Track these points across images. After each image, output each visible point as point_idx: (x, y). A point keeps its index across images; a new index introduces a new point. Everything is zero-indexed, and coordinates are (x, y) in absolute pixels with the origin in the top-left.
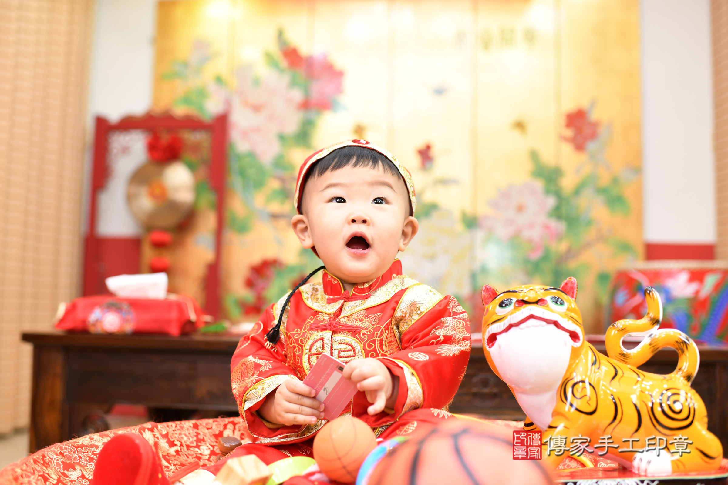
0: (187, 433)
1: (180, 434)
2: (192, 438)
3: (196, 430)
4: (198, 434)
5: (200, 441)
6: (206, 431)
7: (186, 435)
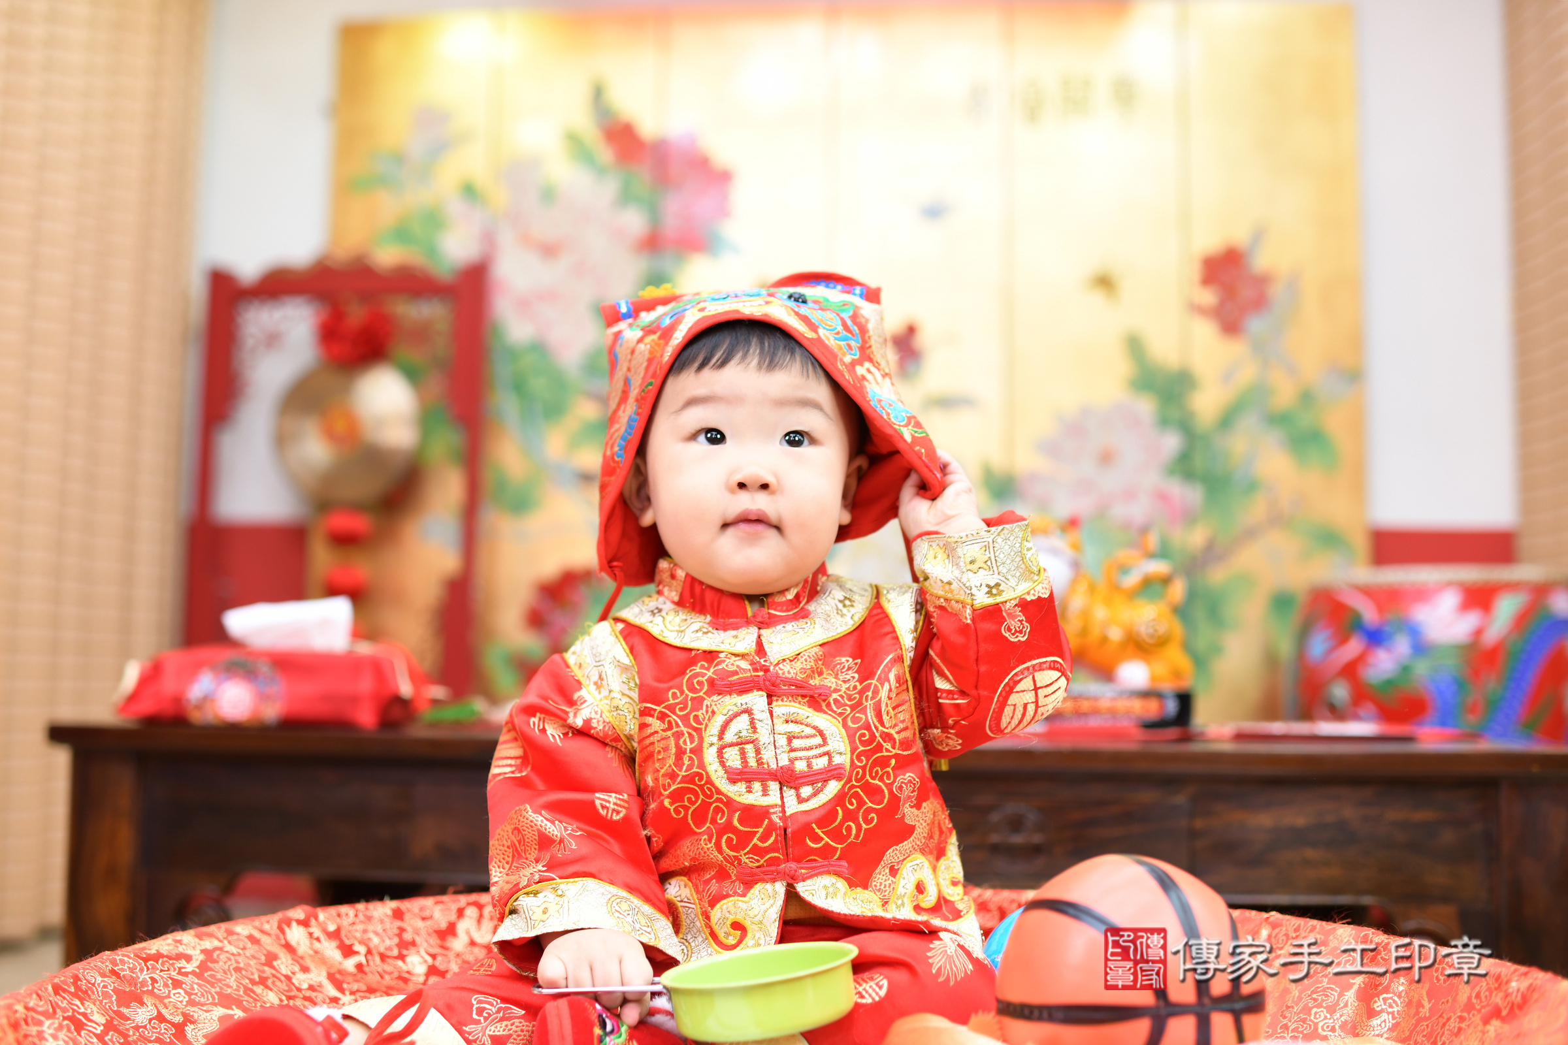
0: (379, 929)
1: (365, 931)
2: (390, 938)
3: (398, 923)
4: (402, 930)
5: (405, 945)
6: (420, 924)
7: (377, 934)
